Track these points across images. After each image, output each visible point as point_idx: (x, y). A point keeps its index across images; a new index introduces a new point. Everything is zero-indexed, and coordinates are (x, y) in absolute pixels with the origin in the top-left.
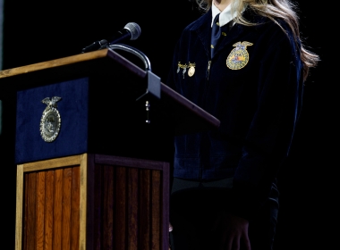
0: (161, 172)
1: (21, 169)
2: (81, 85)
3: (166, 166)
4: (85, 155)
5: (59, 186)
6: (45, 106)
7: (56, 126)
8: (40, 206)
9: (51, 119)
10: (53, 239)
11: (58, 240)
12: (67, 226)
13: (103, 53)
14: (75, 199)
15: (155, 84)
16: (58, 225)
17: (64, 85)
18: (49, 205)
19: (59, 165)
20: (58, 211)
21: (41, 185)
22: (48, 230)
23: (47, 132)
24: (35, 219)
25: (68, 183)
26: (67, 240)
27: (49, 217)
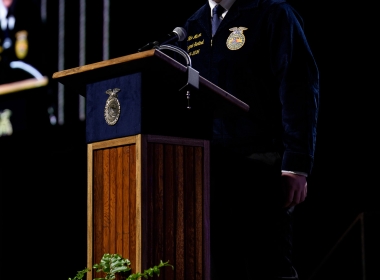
0: (203, 148)
1: (90, 147)
2: (135, 79)
3: (206, 143)
4: (139, 136)
5: (120, 160)
6: (108, 96)
7: (116, 112)
8: (106, 177)
9: (113, 107)
10: (116, 203)
11: (120, 204)
12: (126, 192)
13: (151, 52)
14: (132, 171)
15: (194, 77)
16: (120, 192)
17: (122, 78)
18: (112, 175)
19: (120, 144)
20: (120, 181)
21: (106, 160)
22: (113, 196)
23: (110, 117)
24: (102, 187)
25: (127, 158)
26: (127, 204)
27: (113, 186)
